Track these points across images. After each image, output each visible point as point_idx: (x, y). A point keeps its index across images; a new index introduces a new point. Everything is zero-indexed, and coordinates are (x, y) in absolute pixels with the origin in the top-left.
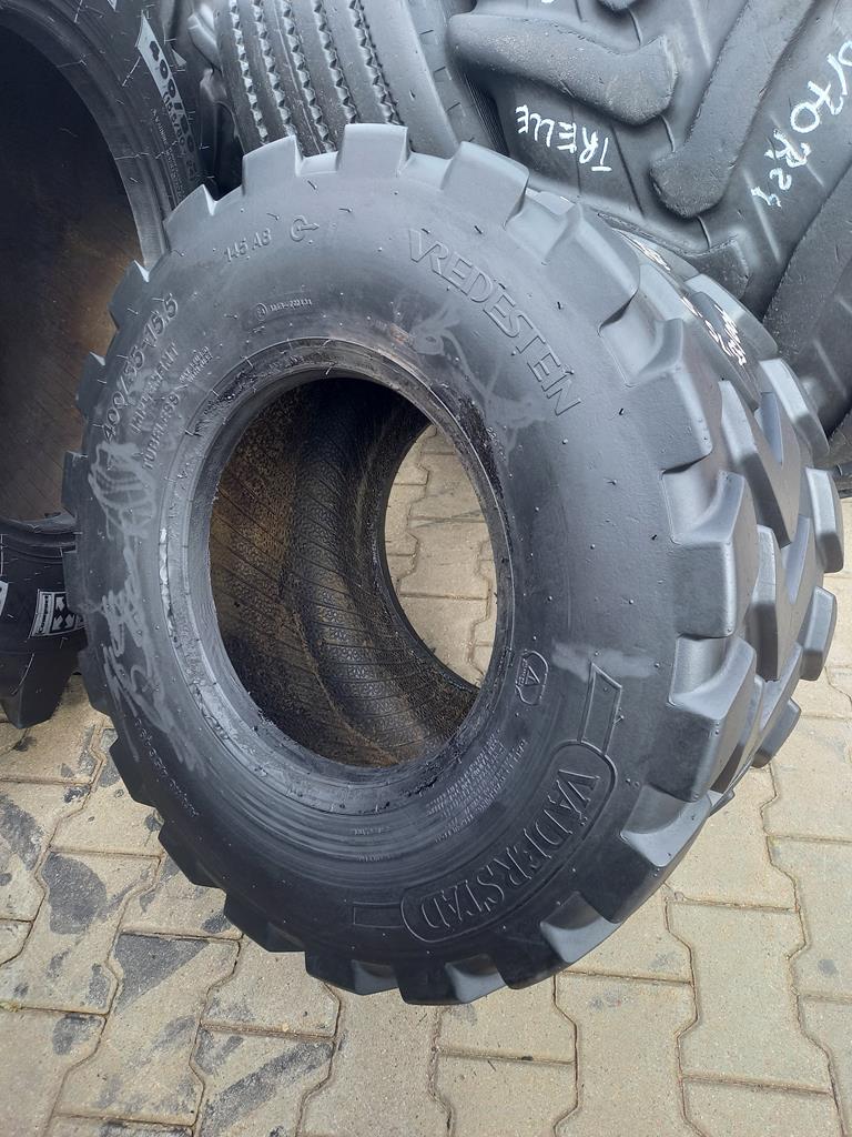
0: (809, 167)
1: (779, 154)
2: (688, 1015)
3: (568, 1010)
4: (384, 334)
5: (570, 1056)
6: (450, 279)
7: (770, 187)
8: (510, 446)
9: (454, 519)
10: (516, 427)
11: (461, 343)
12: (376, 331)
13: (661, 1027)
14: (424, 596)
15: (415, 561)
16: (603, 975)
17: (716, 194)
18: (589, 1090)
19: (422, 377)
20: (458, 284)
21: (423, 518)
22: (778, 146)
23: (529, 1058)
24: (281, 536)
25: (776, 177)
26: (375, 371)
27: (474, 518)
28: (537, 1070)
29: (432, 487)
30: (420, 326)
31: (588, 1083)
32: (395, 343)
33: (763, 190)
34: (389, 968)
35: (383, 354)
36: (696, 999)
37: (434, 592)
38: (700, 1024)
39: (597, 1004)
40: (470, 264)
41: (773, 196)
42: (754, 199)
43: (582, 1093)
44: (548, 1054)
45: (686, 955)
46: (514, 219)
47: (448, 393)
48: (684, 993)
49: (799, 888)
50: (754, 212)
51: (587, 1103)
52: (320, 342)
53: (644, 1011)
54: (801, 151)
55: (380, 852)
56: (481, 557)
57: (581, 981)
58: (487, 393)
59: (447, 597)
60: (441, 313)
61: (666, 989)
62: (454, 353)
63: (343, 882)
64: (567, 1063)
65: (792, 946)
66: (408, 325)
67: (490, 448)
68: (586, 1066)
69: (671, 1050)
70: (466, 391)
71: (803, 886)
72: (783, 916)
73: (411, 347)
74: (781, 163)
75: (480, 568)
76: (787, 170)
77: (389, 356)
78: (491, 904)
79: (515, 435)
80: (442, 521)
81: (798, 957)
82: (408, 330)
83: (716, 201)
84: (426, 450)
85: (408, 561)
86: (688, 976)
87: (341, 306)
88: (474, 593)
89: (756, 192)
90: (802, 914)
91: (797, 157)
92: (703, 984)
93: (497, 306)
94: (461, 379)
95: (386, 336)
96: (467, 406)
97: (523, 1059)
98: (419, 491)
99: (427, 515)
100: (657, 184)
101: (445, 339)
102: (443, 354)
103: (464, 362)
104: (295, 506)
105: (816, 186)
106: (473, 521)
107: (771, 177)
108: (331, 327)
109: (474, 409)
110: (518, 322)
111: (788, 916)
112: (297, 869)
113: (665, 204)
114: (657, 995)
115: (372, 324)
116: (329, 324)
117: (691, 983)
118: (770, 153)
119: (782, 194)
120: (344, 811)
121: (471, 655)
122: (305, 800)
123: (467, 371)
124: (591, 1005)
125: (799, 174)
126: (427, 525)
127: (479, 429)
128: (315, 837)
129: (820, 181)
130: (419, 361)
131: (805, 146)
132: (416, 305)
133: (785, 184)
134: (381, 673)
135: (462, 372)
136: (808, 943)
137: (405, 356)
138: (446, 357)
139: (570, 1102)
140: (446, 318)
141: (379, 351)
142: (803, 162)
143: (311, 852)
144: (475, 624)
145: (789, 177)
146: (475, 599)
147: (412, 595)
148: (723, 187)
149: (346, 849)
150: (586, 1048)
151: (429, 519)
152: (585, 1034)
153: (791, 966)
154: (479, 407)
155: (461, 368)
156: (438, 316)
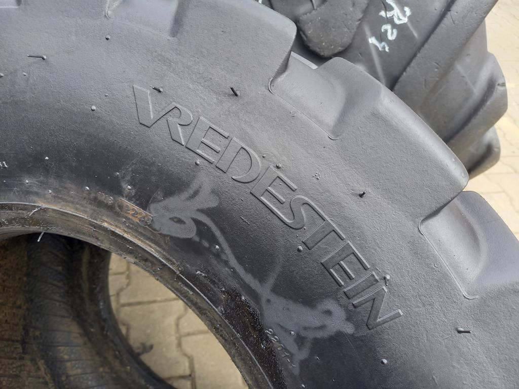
0: (409, 25)
1: (389, 14)
4: (110, 208)
6: (199, 151)
7: (382, 37)
8: (303, 355)
10: (310, 335)
11: (222, 230)
12: (100, 204)
14: (139, 303)
15: (128, 277)
17: (346, 40)
19: (167, 259)
20: (212, 159)
22: (388, 8)
24: (18, 303)
25: (386, 31)
26: (102, 241)
30: (161, 204)
32: (126, 218)
33: (377, 39)
35: (112, 228)
37: (145, 299)
40: (226, 134)
41: (383, 43)
42: (371, 46)
46: (281, 79)
47: (207, 282)
50: (370, 54)
52: (25, 208)
54: (404, 13)
58: (265, 291)
59: (155, 302)
60: (191, 192)
62: (213, 240)
66: (144, 201)
67: (271, 352)
70: (233, 284)
73: (149, 226)
74: (390, 21)
76: (394, 26)
77: (118, 231)
79: (308, 345)
82: (144, 206)
83: (346, 46)
85: (123, 277)
87: (48, 171)
89: (372, 41)
91: (401, 17)
93: (270, 188)
94: (225, 271)
95: (114, 211)
96: (233, 299)
100: (303, 32)
101: (197, 222)
102: (197, 239)
103: (228, 251)
104: (27, 275)
105: (412, 37)
107: (383, 31)
108: (37, 194)
109: (245, 304)
110: (303, 211)
113: (308, 47)
115: (93, 195)
116: (35, 189)
118: (383, 13)
119: (389, 43)
121: (179, 345)
123: (233, 262)
125: (401, 29)
127: (254, 328)
129: (416, 35)
130: (162, 243)
131: (407, 9)
132: (153, 179)
133: (392, 35)
135: (226, 263)
137: (142, 234)
138: (200, 243)
140: (197, 198)
141: (105, 225)
142: (405, 20)
144: (179, 319)
145: (395, 31)
147: (130, 305)
148: (352, 37)
154: (252, 303)
155: (224, 257)
156: (185, 195)
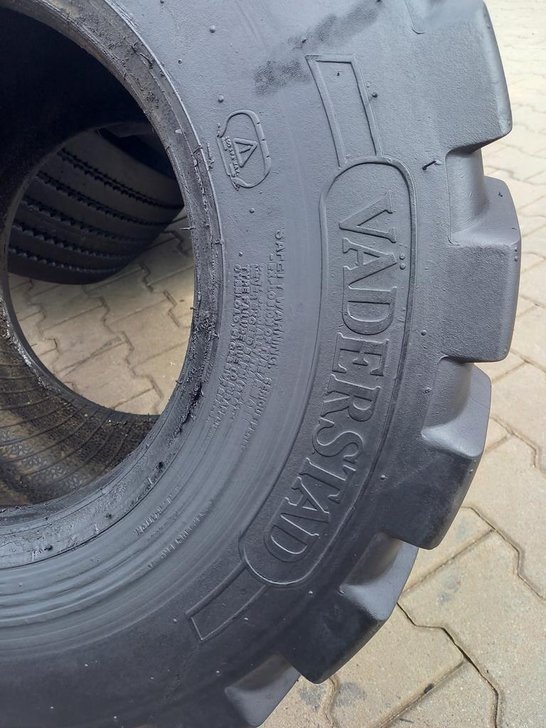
2: (510, 554)
3: (428, 621)
5: (459, 656)
9: (93, 355)
13: (501, 577)
16: (430, 573)
18: (496, 672)
21: (67, 367)
23: (430, 687)
27: (109, 347)
28: (444, 691)
29: (62, 346)
31: (489, 666)
34: (274, 659)
36: (505, 537)
38: (523, 552)
39: (445, 598)
43: (491, 678)
44: (442, 669)
45: (473, 514)
48: (495, 540)
49: (500, 420)
51: (502, 683)
53: (480, 575)
55: (185, 523)
56: (131, 367)
57: (419, 591)
61: (481, 546)
63: (159, 602)
64: (460, 665)
65: (530, 457)
68: (476, 654)
69: (523, 588)
71: (501, 418)
72: (507, 443)
75: (134, 372)
78: (352, 462)
80: (84, 361)
81: (540, 460)
84: (42, 328)
86: (487, 528)
88: (141, 389)
90: (516, 434)
92: (501, 524)
97: (425, 692)
98: (54, 354)
99: (69, 364)
106: (110, 349)
111: (510, 441)
112: (94, 636)
114: (479, 556)
117: (493, 529)
120: (114, 519)
122: (59, 548)
124: (441, 603)
126: (73, 370)
128: (94, 580)
134: (93, 469)
136: (536, 448)
139: (490, 694)
143: (100, 601)
146: (145, 392)
149: (140, 559)
150: (465, 639)
151: (72, 366)
152: (455, 628)
153: (540, 469)
